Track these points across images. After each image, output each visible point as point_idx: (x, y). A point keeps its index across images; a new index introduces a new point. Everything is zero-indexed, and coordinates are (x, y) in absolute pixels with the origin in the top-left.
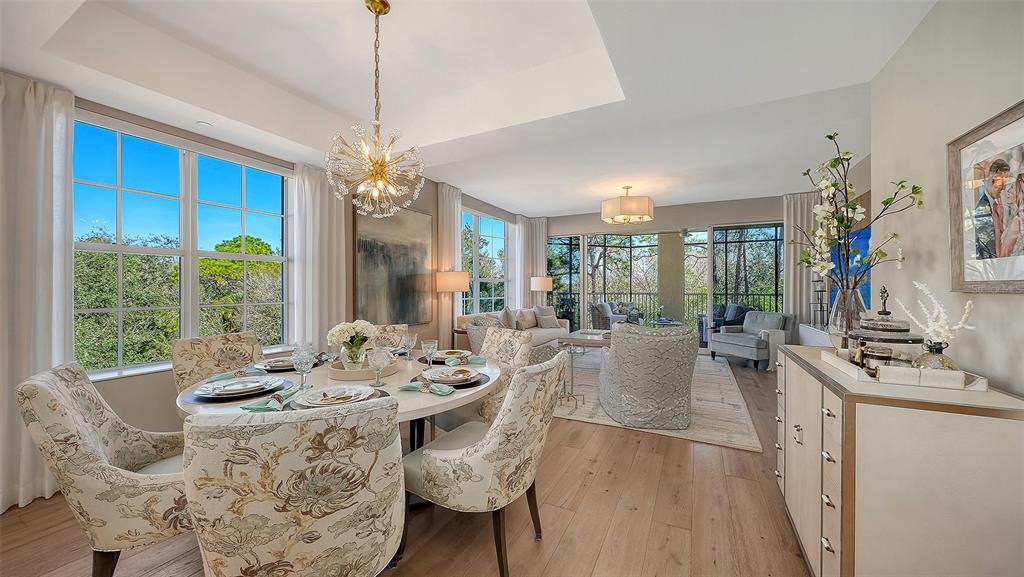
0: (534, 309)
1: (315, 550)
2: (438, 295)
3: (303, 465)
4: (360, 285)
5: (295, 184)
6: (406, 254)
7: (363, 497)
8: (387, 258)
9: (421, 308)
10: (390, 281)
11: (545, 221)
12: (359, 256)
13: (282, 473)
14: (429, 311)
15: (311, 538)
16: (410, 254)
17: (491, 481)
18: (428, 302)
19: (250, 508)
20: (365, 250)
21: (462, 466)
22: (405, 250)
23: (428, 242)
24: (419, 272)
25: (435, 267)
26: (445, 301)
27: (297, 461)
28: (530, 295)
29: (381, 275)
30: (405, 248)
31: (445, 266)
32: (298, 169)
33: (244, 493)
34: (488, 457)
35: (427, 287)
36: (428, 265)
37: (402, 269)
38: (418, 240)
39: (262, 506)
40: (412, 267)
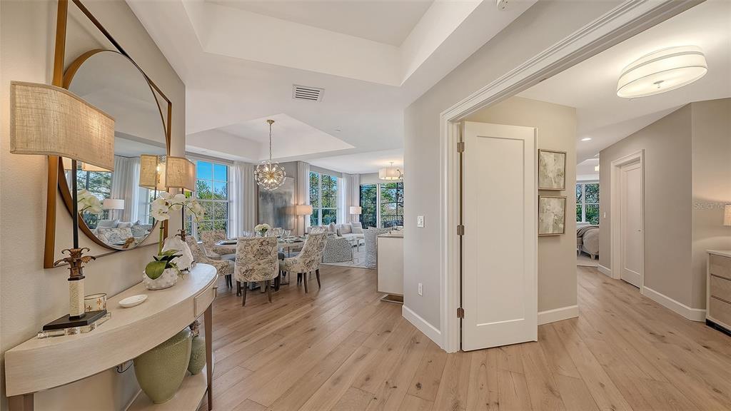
0: (350, 224)
1: (260, 267)
2: (297, 216)
3: (258, 248)
4: (260, 212)
5: (233, 169)
6: (281, 197)
7: (269, 257)
8: (273, 199)
9: (289, 222)
10: (274, 209)
11: (358, 176)
12: (260, 199)
13: (255, 249)
14: (293, 223)
15: (259, 264)
16: (284, 197)
17: (302, 264)
18: (292, 220)
19: (248, 256)
20: (262, 196)
21: (294, 260)
22: (281, 195)
23: (292, 190)
24: (288, 205)
25: (296, 203)
26: (301, 219)
27: (257, 247)
28: (350, 217)
29: (270, 207)
30: (281, 194)
31: (301, 202)
32: (235, 163)
33: (247, 253)
34: (301, 257)
35: (292, 212)
36: (293, 202)
37: (280, 204)
38: (288, 190)
39: (250, 256)
40: (284, 203)
